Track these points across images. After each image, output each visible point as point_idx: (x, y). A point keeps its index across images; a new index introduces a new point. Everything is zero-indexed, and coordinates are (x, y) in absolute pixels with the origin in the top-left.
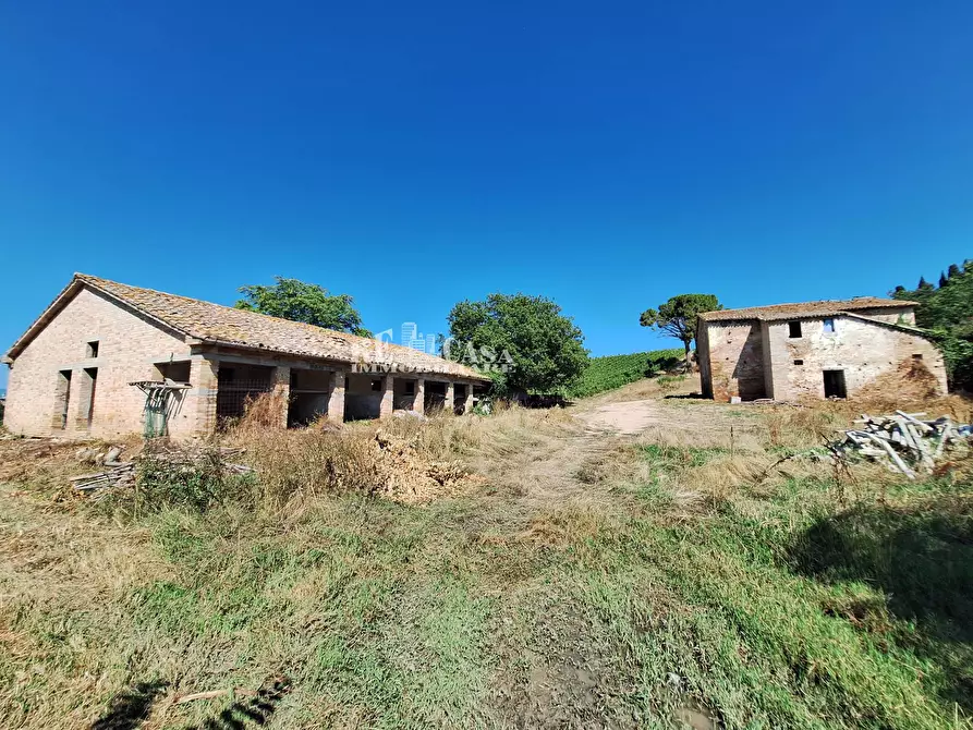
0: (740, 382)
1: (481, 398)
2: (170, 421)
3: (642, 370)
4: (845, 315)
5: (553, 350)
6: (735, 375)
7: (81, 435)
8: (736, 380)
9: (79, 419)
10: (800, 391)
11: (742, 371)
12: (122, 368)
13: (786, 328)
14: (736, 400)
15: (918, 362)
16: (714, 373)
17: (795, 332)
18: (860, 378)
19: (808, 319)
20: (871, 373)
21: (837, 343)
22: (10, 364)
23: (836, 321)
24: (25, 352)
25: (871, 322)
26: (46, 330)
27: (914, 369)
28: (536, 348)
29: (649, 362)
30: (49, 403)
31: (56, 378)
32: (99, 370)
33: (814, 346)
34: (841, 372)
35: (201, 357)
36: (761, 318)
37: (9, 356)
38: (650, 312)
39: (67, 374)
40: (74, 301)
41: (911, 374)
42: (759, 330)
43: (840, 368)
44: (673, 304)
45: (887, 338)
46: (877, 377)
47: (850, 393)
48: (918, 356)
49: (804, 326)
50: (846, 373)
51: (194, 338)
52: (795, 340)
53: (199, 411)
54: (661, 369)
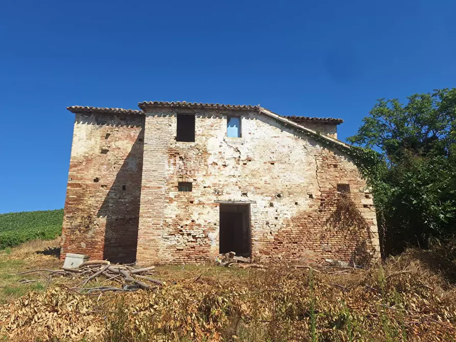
0: (109, 225)
6: (104, 210)
8: (103, 220)
10: (181, 241)
11: (117, 203)
13: (171, 124)
15: (344, 197)
17: (186, 132)
18: (272, 221)
19: (207, 111)
20: (287, 210)
21: (243, 157)
23: (244, 120)
27: (340, 208)
33: (210, 160)
43: (244, 199)
45: (308, 154)
46: (293, 219)
47: (257, 247)
48: (344, 188)
49: (201, 124)
50: (253, 209)
52: (183, 146)
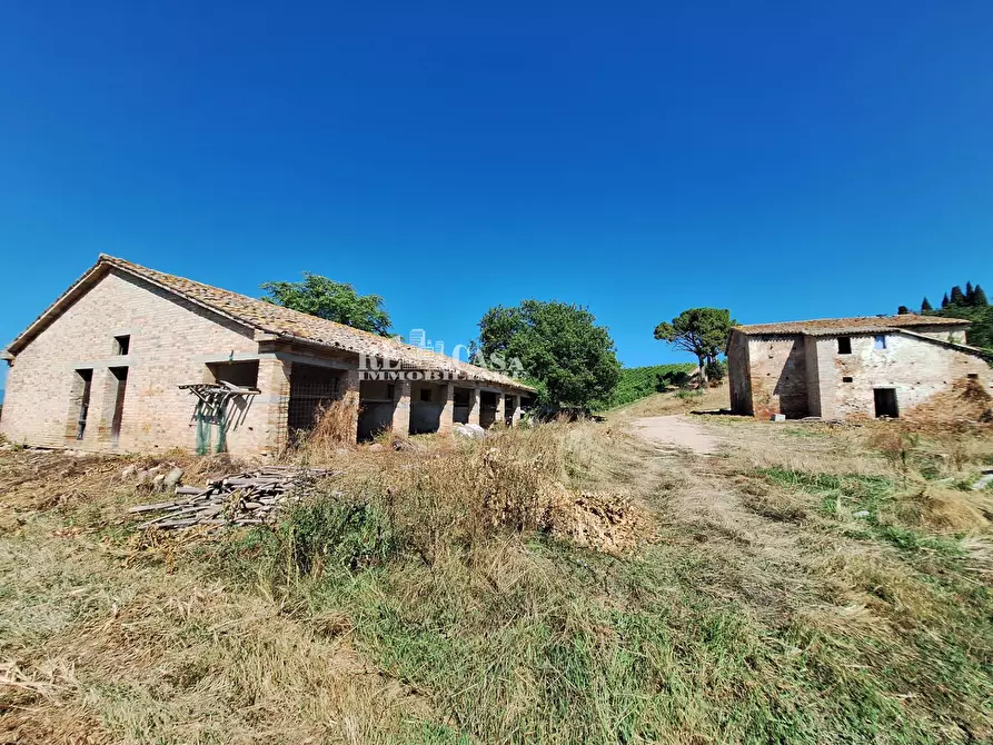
0: (782, 399)
1: (528, 410)
2: (229, 434)
3: (653, 385)
4: (898, 332)
5: (593, 360)
6: (776, 392)
7: (104, 447)
8: (777, 397)
9: (101, 428)
10: (849, 409)
11: (784, 387)
12: (162, 367)
13: (835, 343)
14: (781, 417)
15: (973, 382)
16: (754, 389)
17: (845, 348)
18: (913, 397)
19: (858, 335)
20: (924, 393)
21: (889, 361)
22: (9, 361)
23: (887, 338)
24: (30, 347)
25: (925, 340)
26: (58, 322)
27: (969, 389)
28: (574, 358)
29: (658, 376)
30: (63, 407)
31: (73, 378)
32: (131, 371)
33: (865, 363)
34: (892, 391)
35: (273, 355)
36: (804, 331)
37: (10, 351)
38: (664, 325)
39: (87, 374)
40: (97, 288)
41: (967, 394)
42: (803, 345)
43: (891, 386)
44: (687, 318)
45: (942, 355)
46: (931, 397)
47: (902, 413)
48: (973, 376)
49: (854, 342)
50: (897, 391)
51: (267, 332)
52: (844, 357)
53: (270, 423)
54: (671, 384)
